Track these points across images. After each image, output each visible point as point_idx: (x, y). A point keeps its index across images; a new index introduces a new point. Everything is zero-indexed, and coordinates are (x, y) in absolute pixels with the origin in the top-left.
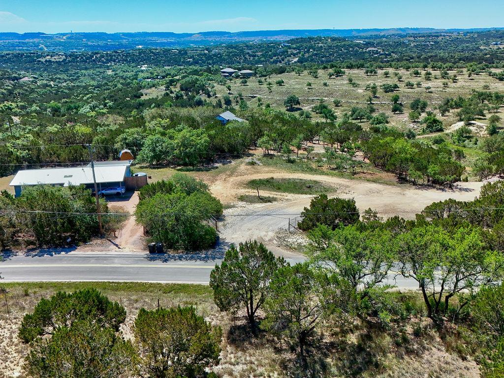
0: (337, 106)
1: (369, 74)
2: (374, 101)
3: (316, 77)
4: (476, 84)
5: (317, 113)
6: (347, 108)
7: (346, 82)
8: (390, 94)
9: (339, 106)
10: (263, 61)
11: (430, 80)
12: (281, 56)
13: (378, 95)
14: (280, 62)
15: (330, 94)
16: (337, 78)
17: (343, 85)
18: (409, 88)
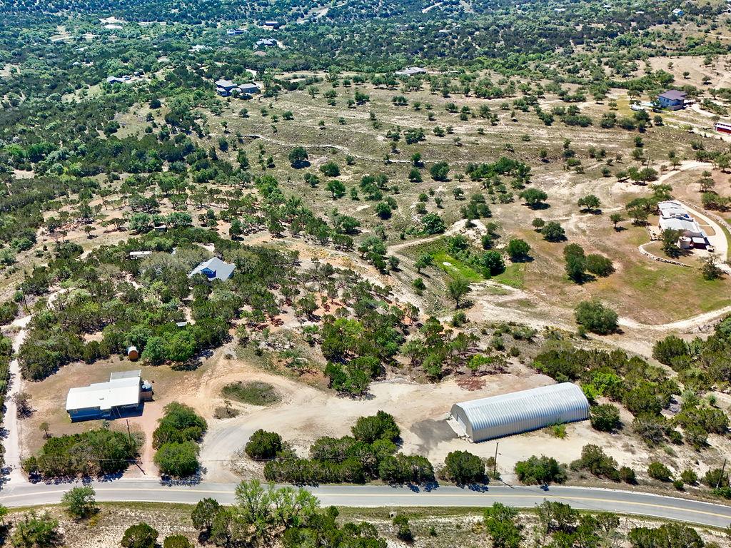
0: (350, 164)
1: (397, 102)
2: (393, 157)
3: (334, 104)
4: (517, 129)
5: (326, 175)
6: (359, 168)
7: (367, 116)
8: (413, 146)
9: (352, 164)
10: (278, 15)
11: (466, 119)
12: (304, 6)
13: (398, 149)
14: (302, 17)
15: (345, 141)
16: (358, 108)
17: (362, 121)
18: (437, 136)
